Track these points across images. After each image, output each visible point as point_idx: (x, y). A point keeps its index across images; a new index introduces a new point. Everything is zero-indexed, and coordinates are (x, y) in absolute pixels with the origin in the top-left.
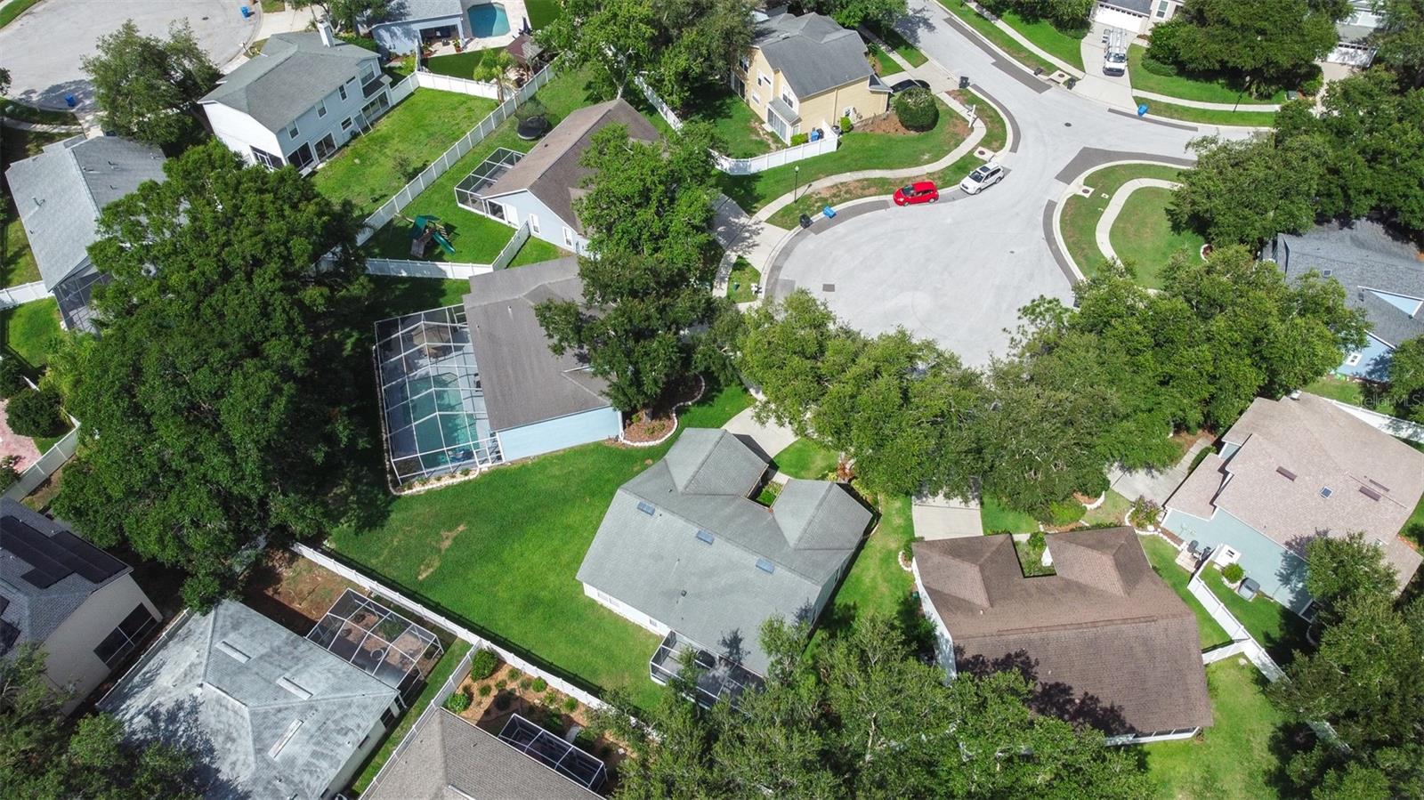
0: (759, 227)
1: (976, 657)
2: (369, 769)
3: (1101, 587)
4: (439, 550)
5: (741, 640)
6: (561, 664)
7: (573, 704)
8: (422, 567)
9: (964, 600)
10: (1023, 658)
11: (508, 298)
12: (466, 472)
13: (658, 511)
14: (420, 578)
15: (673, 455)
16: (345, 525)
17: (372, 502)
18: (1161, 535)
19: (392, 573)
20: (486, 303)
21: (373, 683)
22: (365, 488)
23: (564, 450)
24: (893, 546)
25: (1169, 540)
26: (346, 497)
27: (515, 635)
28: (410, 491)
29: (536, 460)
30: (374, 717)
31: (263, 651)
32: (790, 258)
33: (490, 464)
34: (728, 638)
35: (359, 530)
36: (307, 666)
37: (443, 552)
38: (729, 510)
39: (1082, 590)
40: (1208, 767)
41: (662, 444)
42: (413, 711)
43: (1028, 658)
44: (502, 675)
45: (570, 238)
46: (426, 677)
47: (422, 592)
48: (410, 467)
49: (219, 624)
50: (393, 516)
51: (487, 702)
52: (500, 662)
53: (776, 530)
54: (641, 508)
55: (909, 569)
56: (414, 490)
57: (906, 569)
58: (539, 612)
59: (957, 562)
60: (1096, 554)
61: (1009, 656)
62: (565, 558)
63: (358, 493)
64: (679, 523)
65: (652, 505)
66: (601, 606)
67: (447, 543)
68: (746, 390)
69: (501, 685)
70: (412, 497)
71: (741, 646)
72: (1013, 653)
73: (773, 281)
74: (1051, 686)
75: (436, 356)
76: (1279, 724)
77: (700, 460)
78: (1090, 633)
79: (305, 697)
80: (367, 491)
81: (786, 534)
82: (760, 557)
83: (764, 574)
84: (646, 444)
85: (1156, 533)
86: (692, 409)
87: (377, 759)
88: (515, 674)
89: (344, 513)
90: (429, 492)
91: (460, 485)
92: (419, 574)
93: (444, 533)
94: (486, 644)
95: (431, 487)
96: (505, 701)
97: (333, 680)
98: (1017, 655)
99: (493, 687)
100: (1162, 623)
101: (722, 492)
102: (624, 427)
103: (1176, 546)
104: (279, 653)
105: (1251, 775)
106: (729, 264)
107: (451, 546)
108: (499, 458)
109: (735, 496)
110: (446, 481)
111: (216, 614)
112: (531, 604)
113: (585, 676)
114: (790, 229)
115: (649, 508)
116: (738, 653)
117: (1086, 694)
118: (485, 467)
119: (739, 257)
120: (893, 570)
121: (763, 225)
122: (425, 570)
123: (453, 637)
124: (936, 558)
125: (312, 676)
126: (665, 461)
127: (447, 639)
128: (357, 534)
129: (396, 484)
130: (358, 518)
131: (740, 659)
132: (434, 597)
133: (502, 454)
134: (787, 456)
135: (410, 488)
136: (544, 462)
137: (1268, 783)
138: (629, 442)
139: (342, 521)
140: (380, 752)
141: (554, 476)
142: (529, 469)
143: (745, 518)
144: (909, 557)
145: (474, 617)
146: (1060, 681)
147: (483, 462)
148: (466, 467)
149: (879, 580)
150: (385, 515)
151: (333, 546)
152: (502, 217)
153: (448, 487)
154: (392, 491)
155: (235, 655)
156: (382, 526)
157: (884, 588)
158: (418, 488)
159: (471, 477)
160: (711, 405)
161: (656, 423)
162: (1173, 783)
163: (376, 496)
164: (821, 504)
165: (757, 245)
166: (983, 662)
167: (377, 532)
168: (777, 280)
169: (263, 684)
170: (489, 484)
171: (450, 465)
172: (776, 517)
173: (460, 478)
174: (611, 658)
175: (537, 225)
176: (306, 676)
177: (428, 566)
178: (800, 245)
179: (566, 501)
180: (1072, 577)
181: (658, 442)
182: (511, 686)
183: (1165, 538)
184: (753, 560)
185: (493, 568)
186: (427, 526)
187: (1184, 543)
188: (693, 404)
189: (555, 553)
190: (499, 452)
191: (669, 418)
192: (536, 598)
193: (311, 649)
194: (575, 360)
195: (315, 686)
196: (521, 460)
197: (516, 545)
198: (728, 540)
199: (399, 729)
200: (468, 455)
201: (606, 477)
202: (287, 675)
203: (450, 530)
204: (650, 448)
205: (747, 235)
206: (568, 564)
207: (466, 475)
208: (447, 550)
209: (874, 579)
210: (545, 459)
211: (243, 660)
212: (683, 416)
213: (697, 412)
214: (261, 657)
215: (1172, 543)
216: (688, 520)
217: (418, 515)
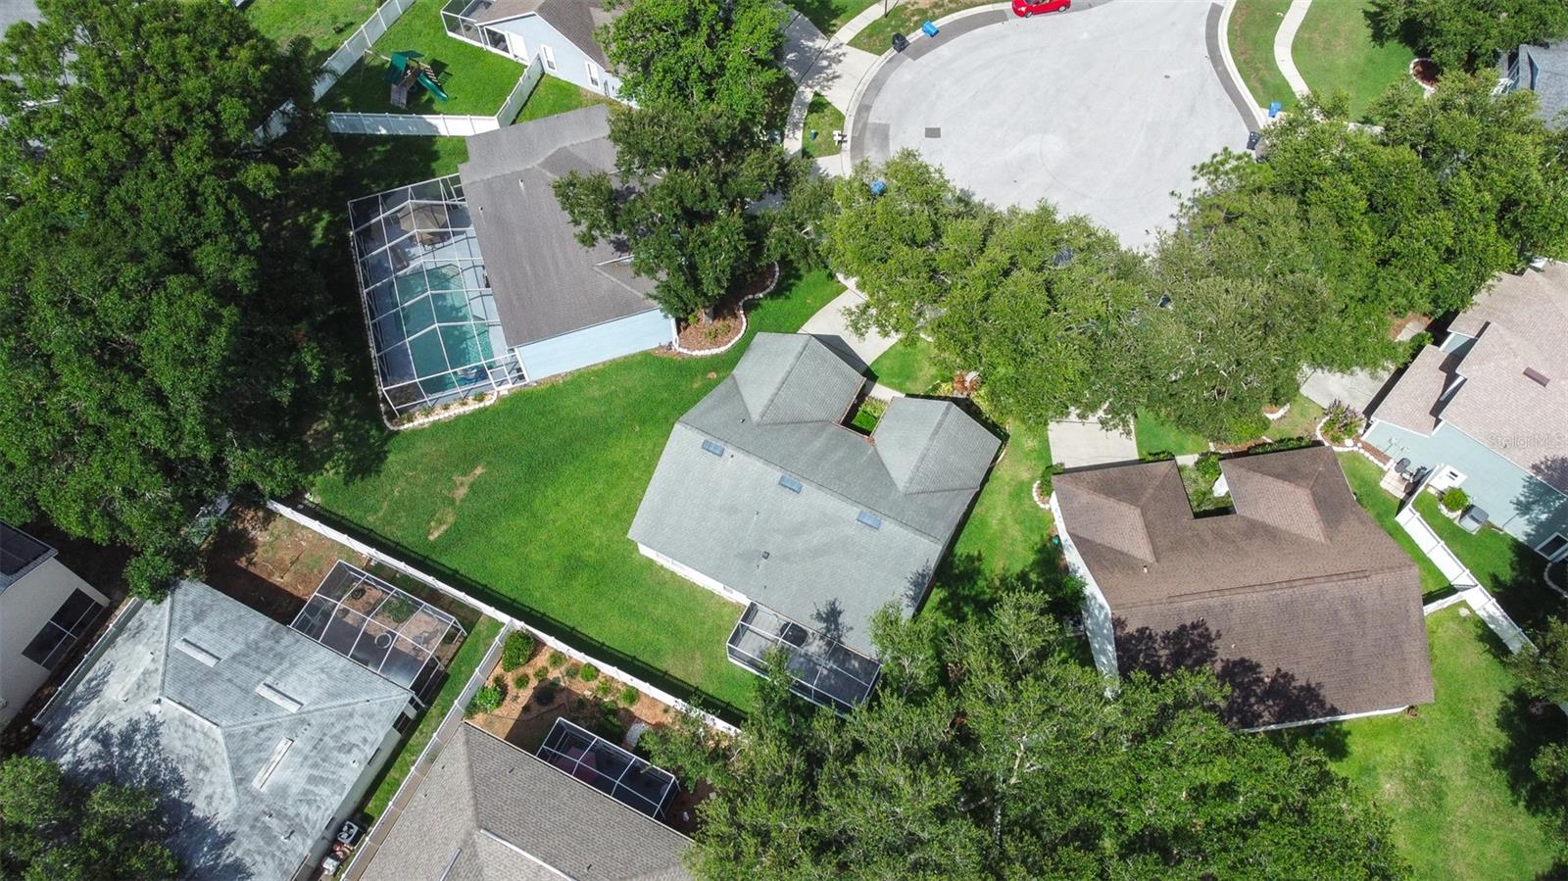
0: (840, 51)
1: (1142, 631)
2: (384, 786)
3: (1294, 529)
4: (453, 501)
5: (840, 613)
6: (615, 643)
7: (633, 696)
8: (433, 524)
9: (1122, 553)
10: (1200, 630)
11: (518, 169)
12: (480, 398)
13: (729, 450)
14: (431, 538)
15: (743, 370)
16: (331, 472)
17: (364, 440)
18: (1362, 451)
19: (394, 533)
20: (490, 176)
21: (379, 683)
22: (353, 422)
23: (604, 363)
24: (1025, 476)
25: (1372, 458)
26: (330, 434)
27: (555, 607)
28: (411, 425)
29: (569, 378)
30: (383, 727)
31: (236, 648)
32: (882, 94)
33: (510, 386)
34: (823, 610)
35: (349, 478)
36: (293, 665)
37: (458, 503)
38: (818, 444)
39: (1270, 534)
40: (1423, 748)
41: (728, 351)
42: (434, 711)
43: (1207, 629)
44: (542, 660)
45: (595, 76)
46: (447, 666)
47: (434, 557)
48: (409, 394)
49: (177, 616)
50: (391, 457)
51: (526, 695)
52: (539, 645)
53: (878, 465)
54: (706, 446)
55: (1047, 507)
56: (416, 423)
57: (1042, 506)
58: (583, 577)
59: (1111, 502)
60: (1287, 487)
61: (1183, 628)
62: (613, 506)
63: (344, 429)
64: (756, 466)
65: (720, 444)
66: (662, 567)
67: (461, 492)
68: (831, 276)
69: (541, 673)
70: (414, 432)
71: (840, 620)
72: (1188, 623)
73: (860, 126)
74: (1235, 663)
75: (432, 243)
76: (1510, 691)
77: (779, 379)
78: (1285, 594)
79: (293, 708)
80: (355, 426)
81: (893, 474)
82: (862, 508)
83: (867, 530)
84: (707, 352)
85: (1356, 449)
86: (764, 303)
87: (393, 773)
88: (557, 659)
89: (329, 456)
90: (434, 424)
91: (473, 414)
92: (429, 533)
93: (456, 478)
94: (519, 625)
95: (436, 418)
96: (547, 693)
97: (328, 683)
98: (1194, 626)
99: (532, 677)
100: (1376, 579)
101: (808, 418)
102: (679, 331)
103: (1381, 465)
104: (256, 649)
105: (1475, 757)
106: (803, 104)
107: (467, 495)
108: (522, 377)
109: (825, 423)
110: (456, 410)
111: (173, 602)
112: (572, 567)
113: (645, 658)
114: (880, 53)
115: (716, 447)
116: (837, 629)
117: (1279, 670)
118: (504, 390)
119: (817, 94)
120: (1026, 507)
121: (845, 49)
122: (436, 528)
123: (478, 613)
124: (1084, 497)
125: (301, 679)
126: (734, 378)
127: (470, 619)
128: (346, 484)
129: (391, 416)
130: (347, 462)
131: (840, 636)
132: (449, 561)
133: (524, 372)
134: (887, 363)
135: (410, 420)
136: (578, 381)
137: (1496, 766)
138: (685, 351)
139: (327, 466)
140: (396, 764)
141: (594, 399)
142: (560, 391)
143: (840, 454)
144: (1046, 490)
145: (503, 588)
146: (1246, 656)
147: (501, 384)
148: (479, 391)
149: (1009, 521)
150: (381, 457)
151: (318, 500)
152: (506, 49)
153: (458, 417)
154: (388, 425)
155: (201, 657)
156: (378, 472)
157: (1015, 531)
158: (421, 421)
159: (488, 402)
160: (787, 298)
161: (719, 324)
162: (1379, 771)
163: (367, 432)
164: (936, 432)
165: (838, 77)
166: (1150, 637)
167: (372, 481)
168: (865, 124)
169: (237, 694)
170: (511, 412)
171: (459, 390)
172: (878, 449)
173: (473, 406)
174: (676, 633)
175: (551, 59)
176: (292, 679)
177: (440, 523)
178: (893, 75)
179: (609, 431)
180: (1257, 517)
181: (723, 349)
182: (554, 674)
183: (1367, 454)
184: (853, 511)
185: (522, 522)
186: (434, 470)
187: (1392, 461)
188: (765, 297)
189: (599, 500)
190: (519, 370)
191: (736, 317)
192: (579, 559)
193: (298, 641)
194: (611, 248)
195: (305, 693)
196: (550, 378)
197: (550, 491)
198: (821, 486)
199: (417, 733)
200: (482, 374)
201: (659, 398)
202: (269, 680)
203: (464, 474)
204: (713, 356)
205: (825, 63)
206: (616, 516)
207: (481, 401)
208: (463, 500)
209: (1002, 520)
210: (580, 376)
211: (210, 662)
212: (753, 313)
213: (770, 305)
214: (234, 658)
215: (1376, 461)
216: (768, 462)
217: (423, 455)
